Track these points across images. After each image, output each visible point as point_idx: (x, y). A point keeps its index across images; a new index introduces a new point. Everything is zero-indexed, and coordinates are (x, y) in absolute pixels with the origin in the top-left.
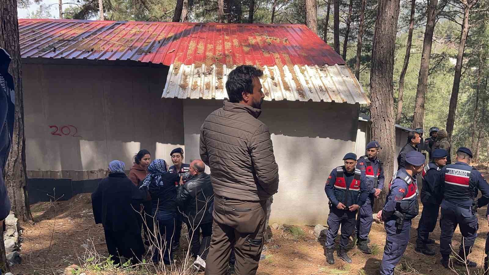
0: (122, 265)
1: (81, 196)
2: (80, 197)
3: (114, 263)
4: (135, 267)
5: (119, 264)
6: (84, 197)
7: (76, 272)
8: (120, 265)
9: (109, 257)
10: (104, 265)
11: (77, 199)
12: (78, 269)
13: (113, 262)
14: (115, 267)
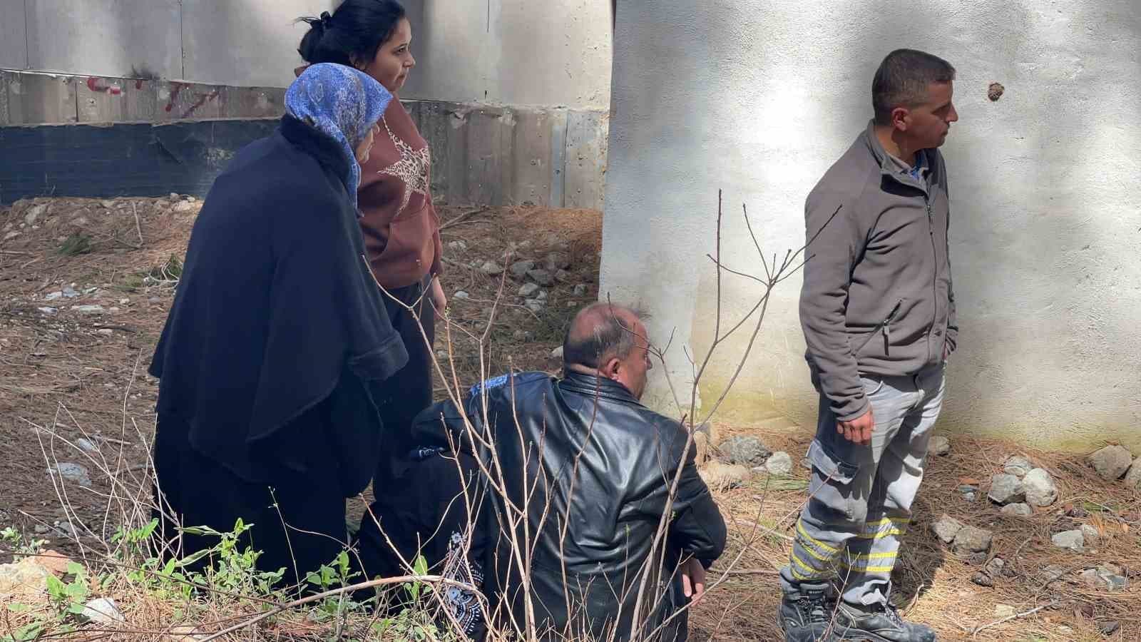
0: (302, 575)
1: (37, 211)
2: (31, 217)
3: (261, 565)
4: (370, 592)
5: (282, 571)
6: (54, 220)
7: (68, 590)
8: (288, 579)
9: (231, 529)
10: (211, 569)
11: (17, 228)
12: (73, 577)
13: (250, 556)
14: (263, 585)
